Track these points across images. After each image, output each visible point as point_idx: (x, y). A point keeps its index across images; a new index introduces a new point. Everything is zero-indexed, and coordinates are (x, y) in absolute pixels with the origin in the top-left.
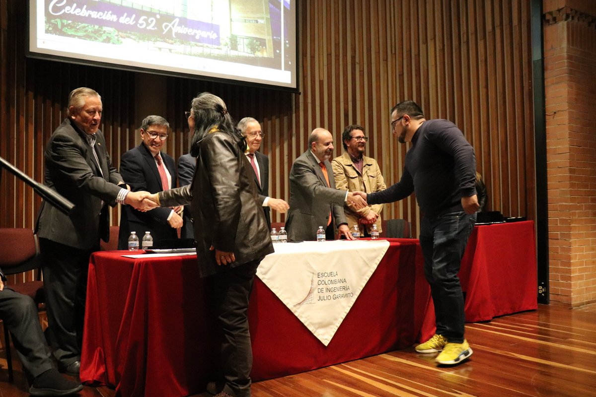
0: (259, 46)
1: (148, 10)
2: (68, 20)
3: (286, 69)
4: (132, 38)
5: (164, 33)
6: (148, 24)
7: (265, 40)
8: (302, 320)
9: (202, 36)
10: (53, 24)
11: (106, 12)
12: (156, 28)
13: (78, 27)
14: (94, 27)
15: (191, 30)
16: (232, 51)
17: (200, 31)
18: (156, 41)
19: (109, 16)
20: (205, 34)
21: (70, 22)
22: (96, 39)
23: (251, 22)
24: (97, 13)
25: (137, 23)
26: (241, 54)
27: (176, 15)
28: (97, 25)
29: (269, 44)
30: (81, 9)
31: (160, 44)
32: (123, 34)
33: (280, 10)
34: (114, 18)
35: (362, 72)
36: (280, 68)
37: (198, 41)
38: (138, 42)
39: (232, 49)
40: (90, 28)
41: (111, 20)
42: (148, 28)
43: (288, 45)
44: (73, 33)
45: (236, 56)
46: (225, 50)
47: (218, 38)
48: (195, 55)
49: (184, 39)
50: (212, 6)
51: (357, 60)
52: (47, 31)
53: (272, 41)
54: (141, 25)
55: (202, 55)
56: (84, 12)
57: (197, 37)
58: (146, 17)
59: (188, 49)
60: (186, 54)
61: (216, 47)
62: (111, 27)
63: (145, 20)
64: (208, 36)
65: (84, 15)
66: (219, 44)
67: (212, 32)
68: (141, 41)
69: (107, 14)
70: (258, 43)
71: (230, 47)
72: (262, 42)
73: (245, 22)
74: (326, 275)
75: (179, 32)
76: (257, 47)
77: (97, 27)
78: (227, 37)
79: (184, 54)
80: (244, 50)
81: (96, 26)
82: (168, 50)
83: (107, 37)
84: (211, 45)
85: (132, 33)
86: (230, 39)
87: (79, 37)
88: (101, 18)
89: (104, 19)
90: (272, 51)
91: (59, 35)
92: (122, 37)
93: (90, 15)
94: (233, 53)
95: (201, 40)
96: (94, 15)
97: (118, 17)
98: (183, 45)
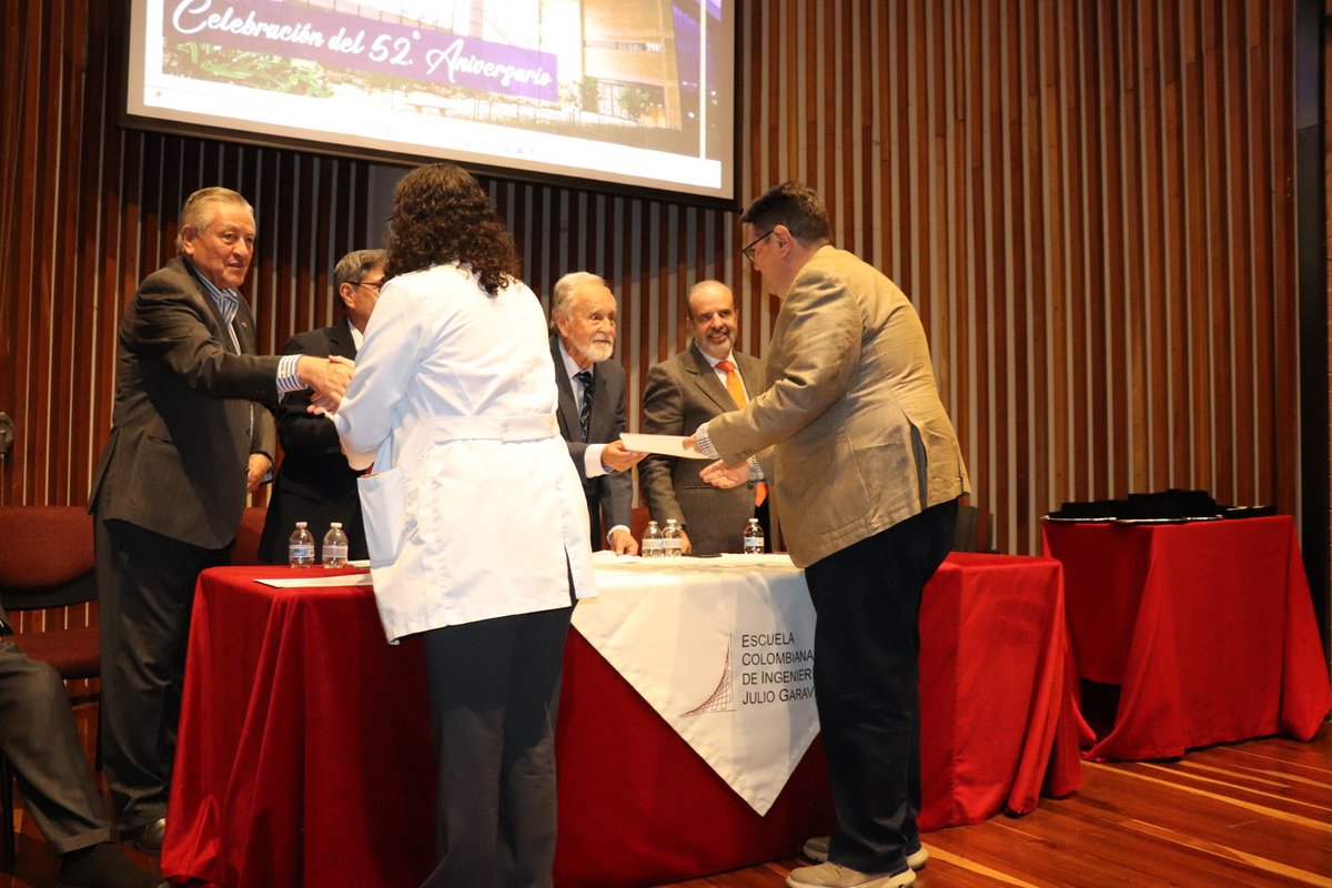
0: (647, 103)
1: (394, 21)
2: (214, 43)
3: (709, 156)
4: (355, 84)
5: (429, 73)
6: (393, 53)
7: (661, 88)
8: (702, 751)
9: (517, 79)
10: (180, 53)
11: (299, 26)
12: (411, 62)
13: (235, 60)
14: (271, 58)
15: (490, 66)
16: (583, 113)
17: (511, 68)
18: (409, 90)
19: (305, 35)
20: (522, 75)
21: (218, 48)
22: (274, 86)
23: (630, 47)
24: (278, 27)
25: (368, 49)
26: (607, 120)
27: (457, 31)
28: (278, 55)
29: (672, 99)
30: (244, 21)
31: (419, 97)
32: (336, 75)
33: (698, 21)
34: (317, 39)
35: (886, 162)
36: (696, 154)
37: (508, 90)
38: (370, 92)
39: (585, 108)
40: (263, 61)
41: (310, 43)
42: (394, 61)
43: (715, 102)
44: (223, 73)
45: (594, 125)
46: (567, 112)
47: (553, 85)
48: (498, 123)
49: (474, 86)
50: (540, 11)
51: (876, 136)
52: (167, 69)
53: (677, 92)
54: (378, 54)
55: (516, 123)
56: (250, 27)
57: (505, 82)
58: (389, 37)
59: (484, 109)
60: (479, 121)
61: (548, 103)
62: (310, 58)
63: (386, 43)
64: (531, 80)
65: (248, 34)
66: (555, 97)
67: (540, 70)
68: (377, 92)
69: (300, 30)
70: (646, 96)
71: (581, 105)
72: (656, 95)
73: (617, 48)
74: (763, 640)
75: (463, 70)
76: (643, 105)
77: (277, 59)
78: (575, 83)
79: (474, 120)
80: (611, 112)
81: (275, 57)
82: (437, 111)
83: (300, 81)
84: (537, 100)
85: (357, 72)
86: (581, 86)
87: (238, 82)
88: (287, 39)
89: (294, 40)
90: (678, 114)
91: (192, 77)
92: (333, 81)
93: (262, 33)
94: (588, 118)
95: (515, 88)
96: (273, 32)
97: (326, 38)
98: (472, 100)
